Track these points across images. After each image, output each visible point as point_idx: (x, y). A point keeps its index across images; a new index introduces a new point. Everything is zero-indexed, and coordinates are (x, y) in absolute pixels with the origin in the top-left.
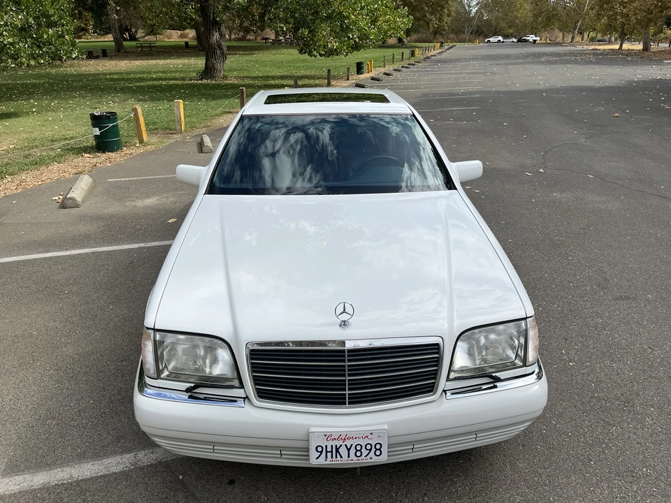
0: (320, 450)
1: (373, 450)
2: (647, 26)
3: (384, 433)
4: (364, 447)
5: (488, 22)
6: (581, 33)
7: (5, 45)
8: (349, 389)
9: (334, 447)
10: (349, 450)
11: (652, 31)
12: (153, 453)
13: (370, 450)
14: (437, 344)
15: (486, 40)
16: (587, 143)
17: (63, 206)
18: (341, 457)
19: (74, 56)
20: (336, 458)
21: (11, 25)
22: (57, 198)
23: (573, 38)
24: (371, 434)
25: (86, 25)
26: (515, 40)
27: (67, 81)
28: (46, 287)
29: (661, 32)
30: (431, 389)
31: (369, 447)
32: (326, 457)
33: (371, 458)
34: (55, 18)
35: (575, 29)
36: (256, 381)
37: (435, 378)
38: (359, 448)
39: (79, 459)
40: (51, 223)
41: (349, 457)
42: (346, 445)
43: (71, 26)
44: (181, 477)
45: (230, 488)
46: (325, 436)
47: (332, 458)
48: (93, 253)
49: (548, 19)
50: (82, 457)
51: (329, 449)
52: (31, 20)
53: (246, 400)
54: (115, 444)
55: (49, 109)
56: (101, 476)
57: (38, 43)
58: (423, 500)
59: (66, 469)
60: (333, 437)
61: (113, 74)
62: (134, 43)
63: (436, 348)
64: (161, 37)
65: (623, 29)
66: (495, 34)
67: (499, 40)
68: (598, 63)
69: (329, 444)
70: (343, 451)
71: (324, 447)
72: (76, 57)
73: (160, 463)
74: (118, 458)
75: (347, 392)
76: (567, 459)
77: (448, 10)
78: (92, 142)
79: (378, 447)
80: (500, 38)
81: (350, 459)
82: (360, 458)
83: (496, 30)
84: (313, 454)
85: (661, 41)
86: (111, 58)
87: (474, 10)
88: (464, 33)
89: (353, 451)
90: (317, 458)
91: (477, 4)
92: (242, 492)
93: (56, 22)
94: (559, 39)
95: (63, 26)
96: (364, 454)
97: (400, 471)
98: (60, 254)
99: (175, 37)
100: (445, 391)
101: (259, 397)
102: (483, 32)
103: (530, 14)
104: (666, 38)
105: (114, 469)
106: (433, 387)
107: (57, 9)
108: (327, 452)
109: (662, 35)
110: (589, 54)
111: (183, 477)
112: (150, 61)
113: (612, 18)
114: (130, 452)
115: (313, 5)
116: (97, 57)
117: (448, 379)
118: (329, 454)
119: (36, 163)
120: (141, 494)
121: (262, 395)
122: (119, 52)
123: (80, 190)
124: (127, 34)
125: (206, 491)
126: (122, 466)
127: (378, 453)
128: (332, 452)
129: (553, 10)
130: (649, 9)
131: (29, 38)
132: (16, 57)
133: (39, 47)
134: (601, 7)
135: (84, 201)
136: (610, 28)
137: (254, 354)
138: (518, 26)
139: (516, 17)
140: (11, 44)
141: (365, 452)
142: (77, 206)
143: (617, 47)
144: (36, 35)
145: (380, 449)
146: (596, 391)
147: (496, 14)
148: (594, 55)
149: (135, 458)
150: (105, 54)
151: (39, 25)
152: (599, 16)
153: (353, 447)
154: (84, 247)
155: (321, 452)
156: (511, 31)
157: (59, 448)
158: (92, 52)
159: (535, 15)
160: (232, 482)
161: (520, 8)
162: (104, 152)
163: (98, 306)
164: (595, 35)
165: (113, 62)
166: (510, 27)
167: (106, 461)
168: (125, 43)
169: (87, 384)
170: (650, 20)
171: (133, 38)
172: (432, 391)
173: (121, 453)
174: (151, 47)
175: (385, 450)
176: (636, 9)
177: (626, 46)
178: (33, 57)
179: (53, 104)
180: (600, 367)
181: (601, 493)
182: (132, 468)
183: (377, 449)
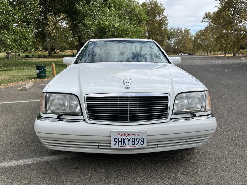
0: (116, 141)
1: (140, 141)
2: (234, 48)
3: (145, 132)
4: (136, 140)
5: (178, 49)
6: (210, 52)
7: (8, 45)
8: (129, 114)
9: (122, 139)
10: (129, 141)
11: (236, 49)
12: (42, 158)
13: (139, 141)
14: (167, 97)
15: (177, 54)
16: (217, 77)
17: (22, 90)
18: (126, 145)
19: (33, 50)
20: (123, 145)
21: (11, 38)
22: (19, 88)
23: (208, 53)
24: (139, 133)
25: (39, 46)
26: (187, 54)
27: (30, 63)
28: (9, 110)
29: (239, 51)
30: (165, 116)
31: (138, 140)
32: (119, 145)
33: (139, 146)
34: (27, 37)
35: (208, 50)
36: (89, 111)
37: (167, 112)
38: (133, 140)
39: (10, 160)
40: (15, 95)
41: (129, 145)
42: (128, 138)
43: (32, 40)
44: (53, 166)
45: (75, 170)
46: (119, 133)
47: (121, 145)
48: (30, 102)
49: (199, 47)
50: (11, 159)
51: (120, 141)
52: (18, 37)
53: (84, 121)
54: (26, 155)
55: (22, 69)
56: (18, 166)
57: (20, 45)
58: (163, 175)
59: (3, 163)
60: (122, 134)
61: (47, 62)
62: (55, 54)
63: (166, 98)
64: (65, 53)
65: (226, 49)
66: (180, 52)
67: (182, 55)
68: (217, 59)
69: (120, 137)
70: (126, 141)
71: (118, 139)
72: (33, 51)
73: (45, 162)
74: (27, 160)
75: (128, 115)
76: (226, 161)
77: (164, 44)
78: (36, 76)
79: (142, 140)
80: (182, 54)
81: (129, 146)
82: (134, 146)
83: (180, 51)
84: (113, 143)
85: (239, 54)
86: (47, 58)
87: (173, 45)
88: (169, 52)
89: (131, 141)
90: (114, 145)
91: (174, 43)
92: (81, 172)
93: (27, 39)
94: (203, 54)
95: (30, 40)
96: (136, 144)
97: (152, 165)
98: (17, 102)
99: (69, 53)
100: (171, 119)
101: (90, 118)
102: (176, 52)
103: (192, 46)
104: (241, 53)
105: (25, 164)
106: (166, 115)
107: (28, 34)
108: (119, 142)
109: (240, 52)
110: (214, 57)
111: (55, 167)
112: (60, 59)
113: (221, 46)
114: (32, 158)
115: (117, 36)
116: (42, 58)
117: (172, 114)
118: (120, 143)
119: (14, 81)
120: (35, 172)
121: (91, 117)
122: (50, 56)
123: (29, 85)
124: (53, 51)
125: (64, 171)
126: (28, 163)
127: (142, 143)
128: (121, 142)
129: (200, 44)
130: (234, 42)
131: (17, 43)
132: (12, 49)
133: (20, 46)
134: (217, 42)
135: (29, 89)
136: (220, 49)
137: (88, 99)
138: (188, 50)
139: (187, 47)
140: (10, 44)
141: (136, 142)
142: (27, 90)
143: (224, 55)
144: (20, 42)
145: (143, 141)
146: (235, 140)
147: (180, 46)
148: (216, 57)
149: (34, 160)
150: (45, 56)
151: (21, 40)
152: (216, 45)
153: (131, 139)
154: (27, 100)
155: (116, 142)
156: (186, 52)
157: (2, 156)
158: (40, 56)
159: (194, 46)
160: (76, 168)
161: (188, 44)
162: (40, 79)
163: (28, 116)
164: (215, 53)
165: (47, 59)
166: (185, 50)
167: (22, 161)
168: (52, 54)
169: (18, 137)
170: (235, 45)
171: (55, 53)
172: (165, 117)
173: (29, 158)
174: (61, 55)
175: (145, 141)
176: (230, 41)
177: (227, 55)
178: (17, 49)
179: (24, 68)
180: (235, 133)
181: (244, 173)
182: (32, 163)
183: (142, 141)
